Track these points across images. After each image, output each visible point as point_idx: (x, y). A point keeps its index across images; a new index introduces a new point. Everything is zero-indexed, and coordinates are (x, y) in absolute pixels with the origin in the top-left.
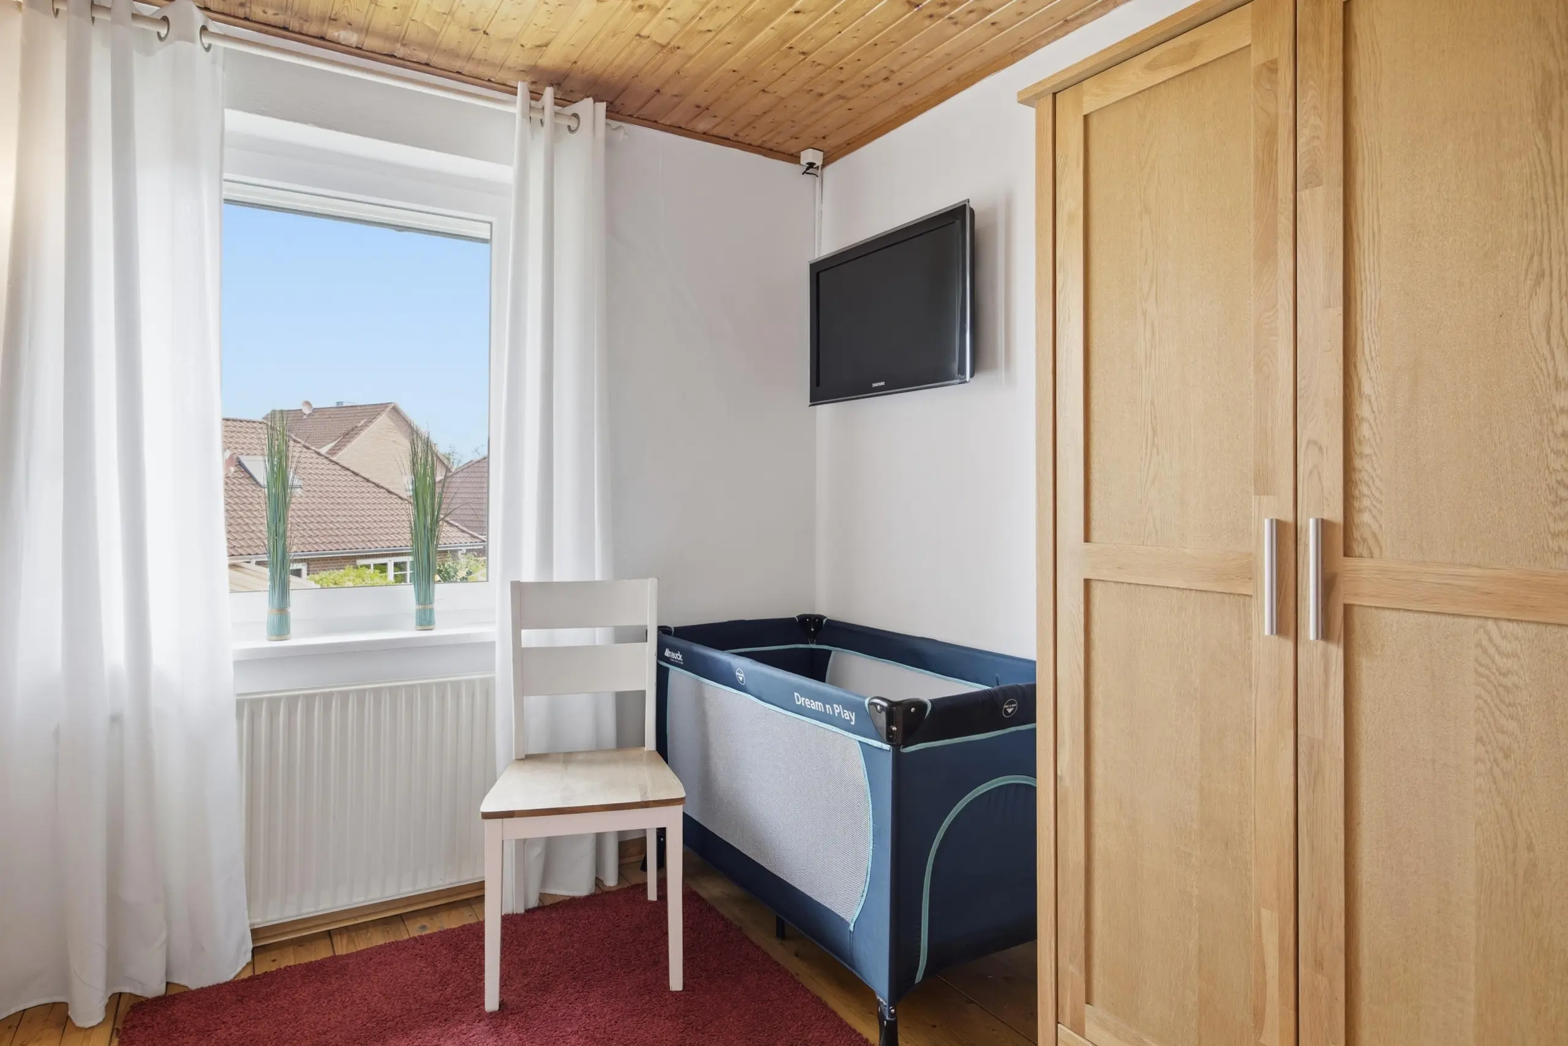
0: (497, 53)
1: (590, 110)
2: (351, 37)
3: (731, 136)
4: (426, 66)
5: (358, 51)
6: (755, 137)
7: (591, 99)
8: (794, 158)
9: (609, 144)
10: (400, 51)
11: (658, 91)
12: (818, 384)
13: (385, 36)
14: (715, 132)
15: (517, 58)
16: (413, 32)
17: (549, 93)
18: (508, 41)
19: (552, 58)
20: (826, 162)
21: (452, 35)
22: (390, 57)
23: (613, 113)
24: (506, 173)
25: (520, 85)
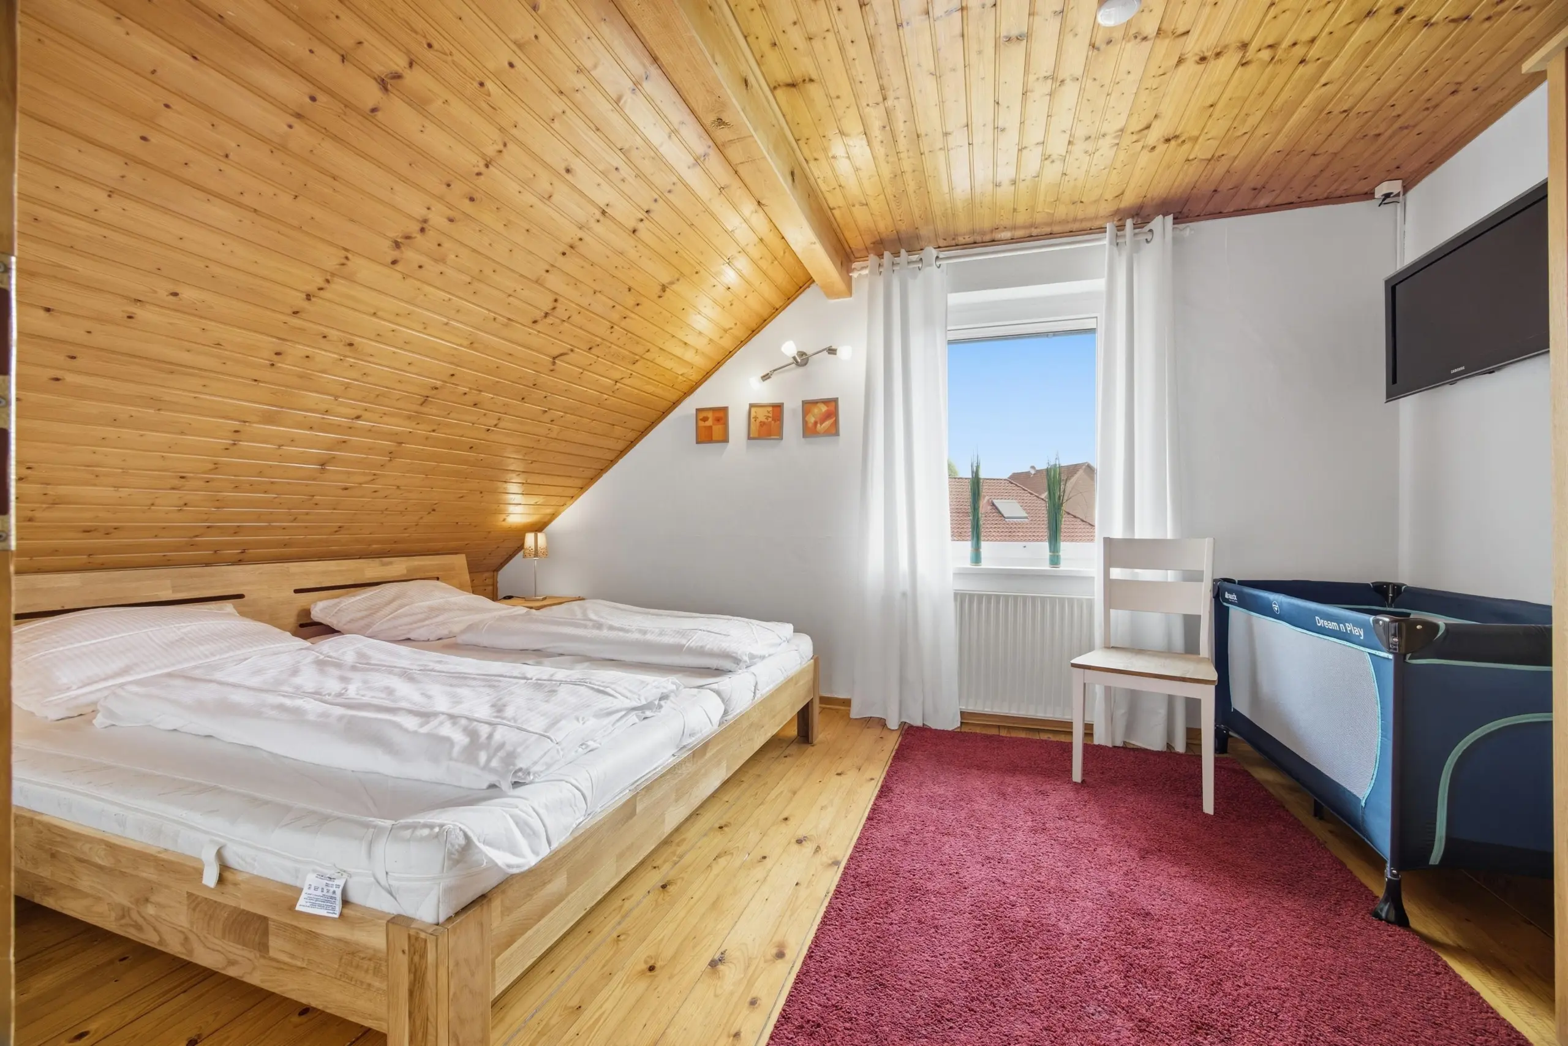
0: (1091, 211)
1: (1162, 224)
2: (1007, 235)
3: (1293, 199)
4: (1051, 235)
5: (1013, 240)
6: (1318, 192)
7: (1161, 216)
8: (1369, 195)
9: (1175, 240)
10: (1035, 232)
11: (1215, 191)
12: (1394, 381)
13: (1024, 227)
14: (1278, 201)
15: (1106, 208)
16: (1039, 218)
17: (1129, 223)
18: (1097, 201)
19: (1130, 200)
20: (1406, 189)
21: (1062, 212)
22: (1030, 238)
23: (1177, 220)
24: (1099, 284)
25: (1108, 226)
